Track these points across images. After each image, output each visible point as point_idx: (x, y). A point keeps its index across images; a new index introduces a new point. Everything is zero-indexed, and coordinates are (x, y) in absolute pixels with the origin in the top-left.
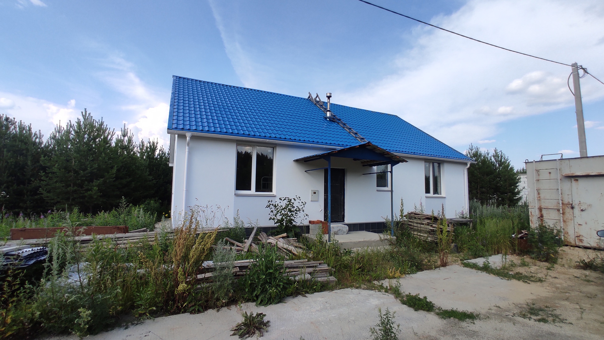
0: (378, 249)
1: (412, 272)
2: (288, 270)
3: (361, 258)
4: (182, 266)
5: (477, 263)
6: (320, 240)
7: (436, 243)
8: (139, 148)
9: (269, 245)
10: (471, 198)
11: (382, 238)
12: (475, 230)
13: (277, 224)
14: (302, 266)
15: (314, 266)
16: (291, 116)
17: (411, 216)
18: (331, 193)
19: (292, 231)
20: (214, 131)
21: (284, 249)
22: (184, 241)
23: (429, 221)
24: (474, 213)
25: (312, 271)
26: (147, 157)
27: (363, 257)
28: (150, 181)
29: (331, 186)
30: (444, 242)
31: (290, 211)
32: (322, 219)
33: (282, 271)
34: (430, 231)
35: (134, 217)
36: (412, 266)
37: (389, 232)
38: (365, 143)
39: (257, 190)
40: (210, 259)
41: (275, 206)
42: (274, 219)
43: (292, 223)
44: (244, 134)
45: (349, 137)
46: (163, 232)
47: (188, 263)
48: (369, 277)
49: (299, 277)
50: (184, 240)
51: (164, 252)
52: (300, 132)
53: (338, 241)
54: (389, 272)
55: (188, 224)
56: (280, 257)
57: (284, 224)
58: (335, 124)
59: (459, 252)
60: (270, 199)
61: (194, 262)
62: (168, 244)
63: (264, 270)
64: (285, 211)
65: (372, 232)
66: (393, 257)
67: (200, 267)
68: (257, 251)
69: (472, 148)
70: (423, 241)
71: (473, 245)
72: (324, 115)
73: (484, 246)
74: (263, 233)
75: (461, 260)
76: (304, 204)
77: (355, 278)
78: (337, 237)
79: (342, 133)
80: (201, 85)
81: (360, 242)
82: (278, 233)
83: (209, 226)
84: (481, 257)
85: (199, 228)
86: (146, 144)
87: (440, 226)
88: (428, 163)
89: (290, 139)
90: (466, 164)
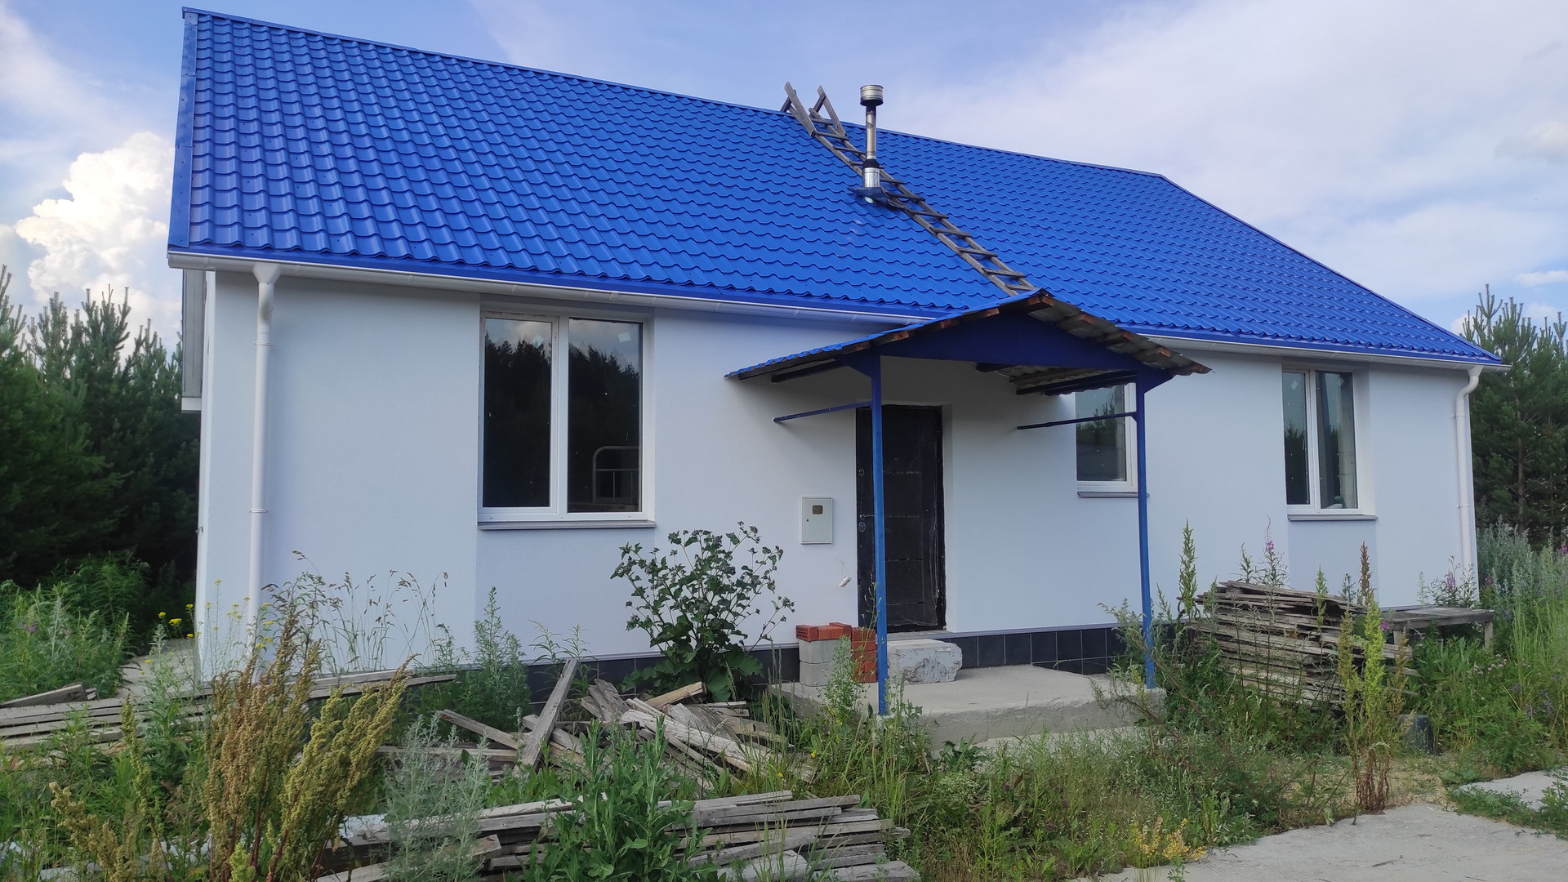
0: (1087, 741)
1: (1237, 839)
2: (708, 840)
3: (1020, 778)
4: (248, 841)
5: (1518, 797)
6: (843, 709)
7: (1339, 713)
8: (39, 334)
9: (628, 733)
10: (1484, 522)
11: (1107, 695)
12: (1505, 656)
13: (664, 646)
14: (772, 818)
15: (817, 819)
16: (710, 190)
17: (1230, 598)
18: (888, 509)
19: (723, 671)
20: (381, 256)
21: (693, 747)
22: (255, 730)
23: (1304, 620)
24: (1500, 581)
25: (813, 840)
26: (79, 373)
27: (1026, 776)
28: (94, 477)
29: (887, 479)
30: (1369, 705)
31: (717, 587)
32: (850, 617)
33: (683, 843)
34: (1310, 660)
35: (24, 637)
36: (1235, 810)
37: (1133, 667)
38: (1025, 295)
39: (576, 502)
40: (372, 807)
41: (653, 570)
42: (647, 624)
43: (725, 637)
44: (511, 266)
45: (958, 274)
46: (159, 699)
47: (277, 827)
48: (1052, 859)
49: (757, 866)
50: (258, 727)
51: (167, 785)
52: (754, 255)
53: (919, 710)
54: (1140, 839)
55: (271, 657)
56: (675, 785)
57: (693, 643)
58: (899, 221)
59: (1439, 751)
60: (631, 539)
61: (300, 822)
62: (184, 748)
63: (610, 840)
64: (695, 590)
65: (1061, 668)
66: (1155, 775)
67: (329, 844)
68: (578, 761)
69: (1490, 307)
70: (1283, 704)
71: (1498, 719)
72: (852, 182)
73: (1547, 723)
74: (603, 685)
75: (1447, 783)
76: (773, 558)
77: (995, 865)
78: (913, 694)
79: (927, 259)
80: (315, 54)
81: (1011, 712)
82: (667, 683)
83: (365, 662)
84: (1535, 769)
85: (322, 676)
86: (75, 316)
87: (1351, 638)
88: (1299, 376)
89: (712, 285)
90: (1463, 375)
